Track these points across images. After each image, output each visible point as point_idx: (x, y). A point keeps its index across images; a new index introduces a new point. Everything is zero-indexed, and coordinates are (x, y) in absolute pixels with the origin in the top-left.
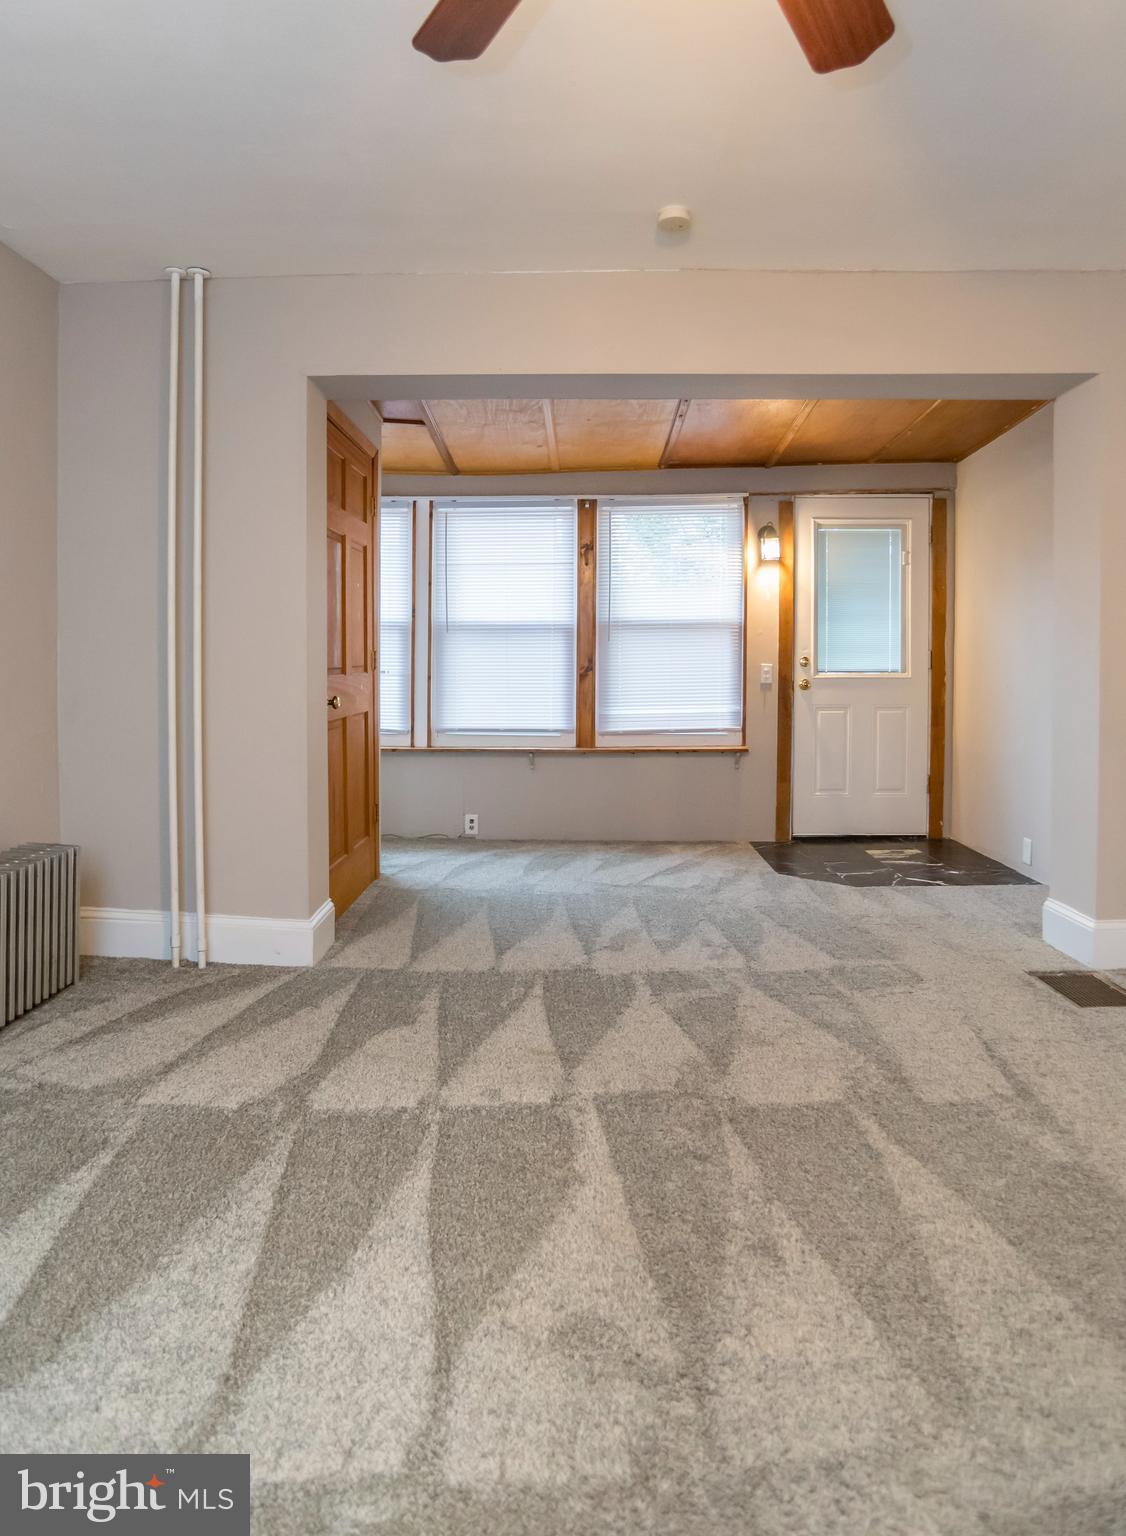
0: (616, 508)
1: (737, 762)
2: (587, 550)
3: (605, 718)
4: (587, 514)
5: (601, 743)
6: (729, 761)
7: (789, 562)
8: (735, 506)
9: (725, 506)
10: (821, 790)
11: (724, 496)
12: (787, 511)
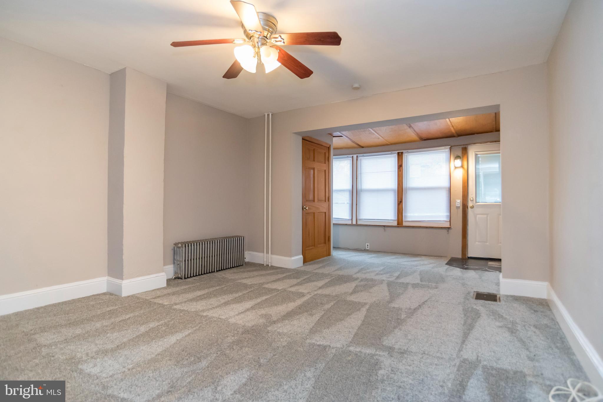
0: (409, 154)
1: (448, 231)
2: (400, 166)
3: (406, 216)
4: (400, 156)
5: (405, 224)
6: (445, 231)
7: (466, 167)
8: (447, 150)
9: (444, 150)
10: (478, 242)
11: (443, 147)
12: (465, 150)
